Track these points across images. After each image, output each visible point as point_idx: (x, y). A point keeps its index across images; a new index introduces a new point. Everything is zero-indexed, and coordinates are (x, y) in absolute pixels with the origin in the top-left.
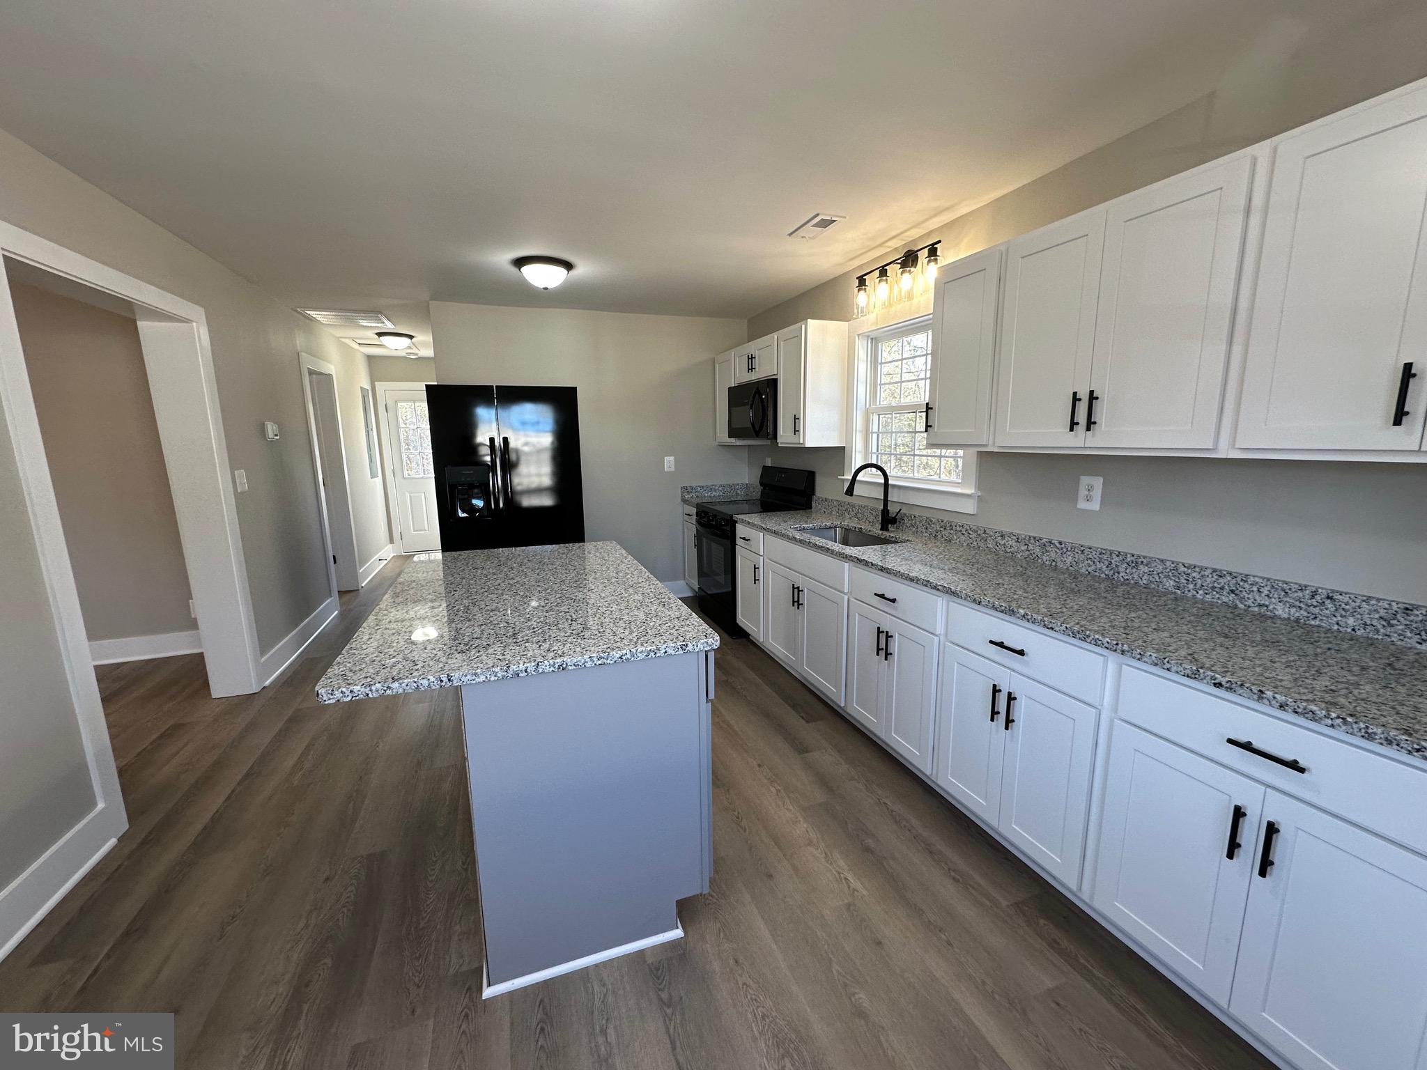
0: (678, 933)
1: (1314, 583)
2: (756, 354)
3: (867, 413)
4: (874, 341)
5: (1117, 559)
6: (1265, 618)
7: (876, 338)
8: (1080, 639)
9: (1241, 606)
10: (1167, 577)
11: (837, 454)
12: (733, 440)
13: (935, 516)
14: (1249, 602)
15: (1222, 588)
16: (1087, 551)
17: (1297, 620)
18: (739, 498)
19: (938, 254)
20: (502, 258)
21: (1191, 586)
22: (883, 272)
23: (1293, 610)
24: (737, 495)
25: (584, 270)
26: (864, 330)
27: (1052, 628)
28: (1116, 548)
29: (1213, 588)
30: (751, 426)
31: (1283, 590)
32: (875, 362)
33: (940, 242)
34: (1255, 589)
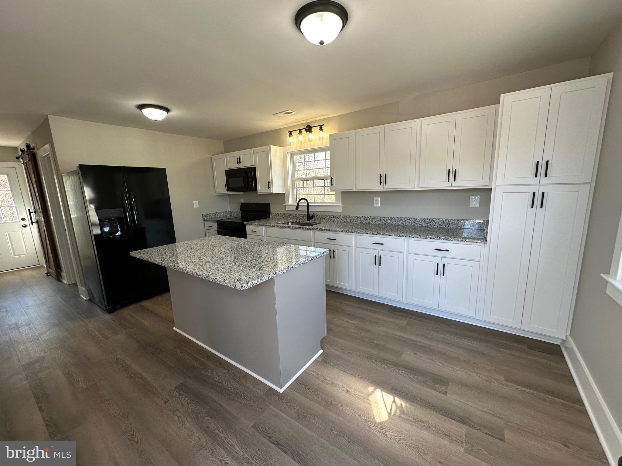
0: (322, 351)
1: (429, 217)
2: (241, 157)
3: (292, 180)
4: (293, 155)
5: (386, 219)
6: (421, 227)
7: (293, 154)
8: (399, 236)
9: (416, 225)
10: (399, 221)
11: (282, 197)
12: (228, 192)
13: (327, 214)
14: (418, 224)
15: (412, 222)
16: (378, 218)
17: (427, 226)
18: (227, 218)
19: (323, 129)
20: (132, 103)
21: (405, 223)
22: (300, 132)
23: (426, 224)
24: (227, 216)
25: (175, 113)
26: (291, 151)
27: (391, 235)
28: (386, 216)
29: (410, 222)
30: (244, 186)
31: (424, 220)
32: (293, 163)
33: (323, 125)
34: (419, 221)
